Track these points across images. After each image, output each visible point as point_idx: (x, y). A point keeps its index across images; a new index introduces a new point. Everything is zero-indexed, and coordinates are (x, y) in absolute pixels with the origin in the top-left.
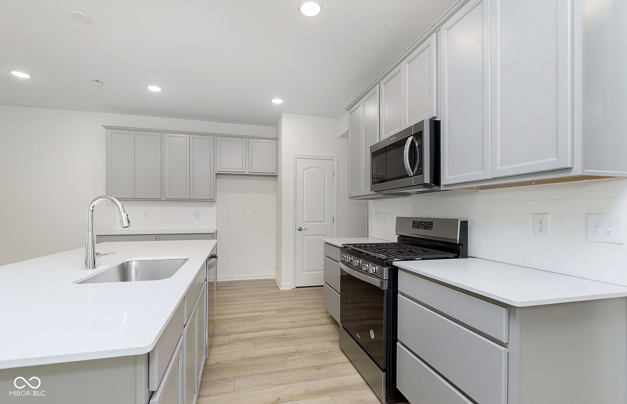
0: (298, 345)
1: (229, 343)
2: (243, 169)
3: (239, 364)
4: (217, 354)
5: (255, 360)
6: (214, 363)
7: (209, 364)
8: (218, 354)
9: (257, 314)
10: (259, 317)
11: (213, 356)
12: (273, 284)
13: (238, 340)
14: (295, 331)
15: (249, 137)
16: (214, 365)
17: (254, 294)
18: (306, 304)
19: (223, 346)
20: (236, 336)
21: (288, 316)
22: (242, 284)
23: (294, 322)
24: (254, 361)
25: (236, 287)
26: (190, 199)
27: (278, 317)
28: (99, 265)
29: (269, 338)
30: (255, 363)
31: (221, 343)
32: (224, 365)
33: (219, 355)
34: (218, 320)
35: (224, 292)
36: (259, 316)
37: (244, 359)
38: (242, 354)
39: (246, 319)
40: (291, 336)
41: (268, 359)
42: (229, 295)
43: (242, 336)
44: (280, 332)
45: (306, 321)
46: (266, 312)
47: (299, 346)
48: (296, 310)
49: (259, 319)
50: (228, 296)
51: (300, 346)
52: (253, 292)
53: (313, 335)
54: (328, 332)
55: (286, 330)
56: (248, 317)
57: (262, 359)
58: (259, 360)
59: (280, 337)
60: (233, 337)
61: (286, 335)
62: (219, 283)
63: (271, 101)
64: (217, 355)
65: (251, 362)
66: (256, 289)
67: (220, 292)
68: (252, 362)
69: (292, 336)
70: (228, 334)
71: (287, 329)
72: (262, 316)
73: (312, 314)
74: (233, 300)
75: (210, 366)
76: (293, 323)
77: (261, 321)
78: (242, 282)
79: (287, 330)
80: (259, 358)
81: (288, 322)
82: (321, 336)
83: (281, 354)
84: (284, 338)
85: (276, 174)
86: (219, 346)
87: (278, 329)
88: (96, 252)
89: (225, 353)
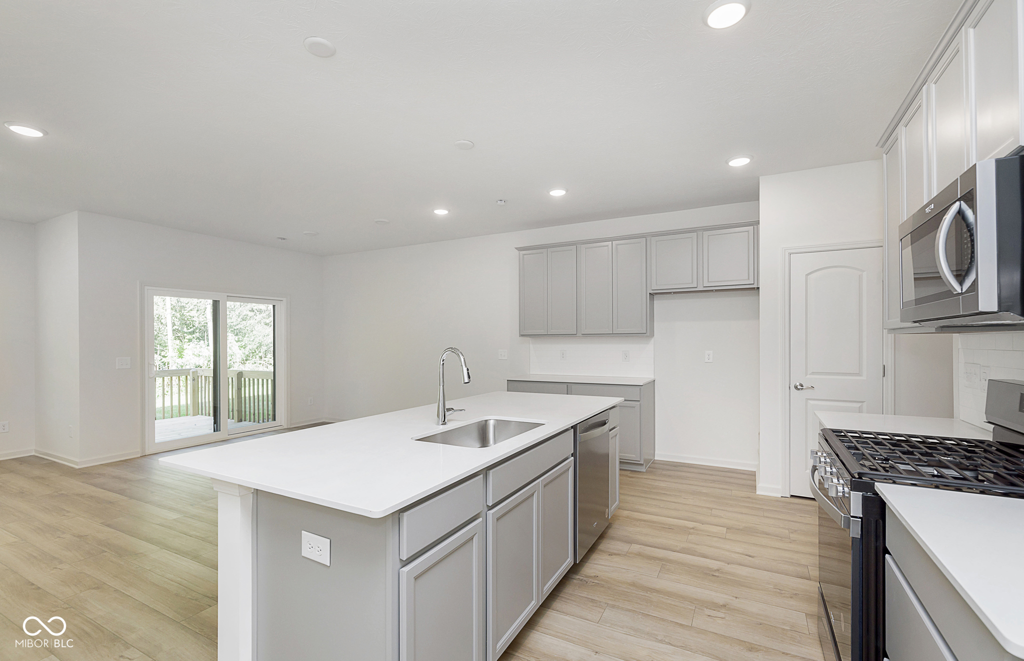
0: (733, 596)
1: (626, 555)
2: (692, 283)
3: (625, 590)
4: (602, 563)
5: (649, 593)
6: (593, 575)
7: (585, 573)
8: (603, 565)
9: (691, 524)
10: (692, 531)
11: (596, 566)
12: (749, 479)
13: (639, 555)
14: (743, 571)
15: (703, 229)
16: (591, 577)
17: (705, 490)
18: (795, 531)
19: (614, 556)
20: (641, 548)
21: (744, 542)
22: (692, 470)
23: (750, 556)
24: (647, 593)
25: (679, 473)
26: (613, 334)
27: (725, 538)
28: (452, 420)
29: (689, 567)
30: (648, 597)
31: (615, 552)
32: (603, 583)
33: (603, 567)
34: (628, 517)
35: (658, 478)
36: (693, 528)
37: (633, 585)
38: (635, 576)
39: (670, 528)
40: (729, 577)
41: (670, 598)
42: (663, 484)
43: (649, 551)
44: (714, 564)
45: (776, 560)
46: (707, 526)
47: (734, 598)
48: (767, 536)
49: (690, 534)
50: (660, 485)
51: (738, 600)
52: (703, 486)
53: (775, 590)
54: (811, 594)
55: (726, 565)
56: (673, 525)
57: (661, 595)
58: (655, 594)
59: (708, 572)
60: (635, 548)
61: (722, 573)
62: (657, 462)
63: (727, 163)
64: (601, 565)
65: (641, 593)
66: (711, 483)
67: (651, 477)
68: (643, 594)
69: (734, 578)
70: (630, 542)
71: (728, 564)
72: (697, 530)
73: (797, 552)
74: (664, 494)
75: (586, 577)
76: (747, 557)
77: (690, 537)
78: (693, 468)
79: (729, 566)
80: (658, 591)
81: (738, 553)
82: (791, 597)
83: (696, 600)
84: (715, 576)
85: (755, 286)
86: (611, 555)
87: (712, 559)
88: (447, 407)
89: (613, 567)
